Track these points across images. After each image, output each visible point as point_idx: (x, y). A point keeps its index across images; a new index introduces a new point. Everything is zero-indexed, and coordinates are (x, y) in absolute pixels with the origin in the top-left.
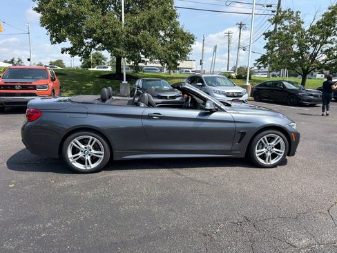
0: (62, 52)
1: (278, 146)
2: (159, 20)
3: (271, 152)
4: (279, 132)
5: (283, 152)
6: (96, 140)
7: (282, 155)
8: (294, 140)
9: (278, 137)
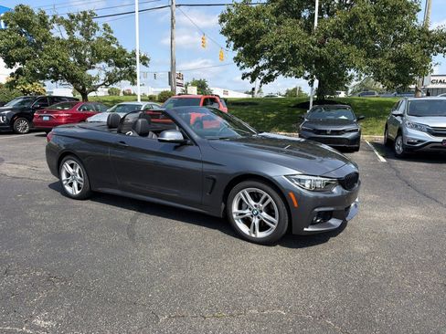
0: (243, 78)
1: (270, 210)
2: (366, 19)
3: (259, 218)
4: (265, 187)
5: (276, 221)
6: (78, 167)
7: (274, 227)
8: (296, 205)
9: (265, 194)
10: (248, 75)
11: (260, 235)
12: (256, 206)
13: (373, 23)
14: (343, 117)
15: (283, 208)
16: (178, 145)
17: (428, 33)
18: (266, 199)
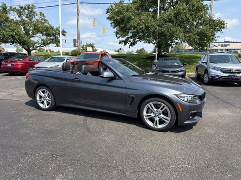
0: (120, 43)
1: (165, 113)
2: (184, 13)
3: (159, 117)
4: (163, 101)
5: (169, 119)
6: (48, 92)
7: (168, 122)
8: (181, 110)
9: (163, 105)
10: (122, 41)
11: (160, 126)
12: (157, 111)
13: (188, 15)
14: (176, 64)
15: (173, 112)
16: (111, 79)
17: (214, 21)
18: (164, 107)
